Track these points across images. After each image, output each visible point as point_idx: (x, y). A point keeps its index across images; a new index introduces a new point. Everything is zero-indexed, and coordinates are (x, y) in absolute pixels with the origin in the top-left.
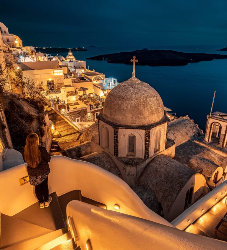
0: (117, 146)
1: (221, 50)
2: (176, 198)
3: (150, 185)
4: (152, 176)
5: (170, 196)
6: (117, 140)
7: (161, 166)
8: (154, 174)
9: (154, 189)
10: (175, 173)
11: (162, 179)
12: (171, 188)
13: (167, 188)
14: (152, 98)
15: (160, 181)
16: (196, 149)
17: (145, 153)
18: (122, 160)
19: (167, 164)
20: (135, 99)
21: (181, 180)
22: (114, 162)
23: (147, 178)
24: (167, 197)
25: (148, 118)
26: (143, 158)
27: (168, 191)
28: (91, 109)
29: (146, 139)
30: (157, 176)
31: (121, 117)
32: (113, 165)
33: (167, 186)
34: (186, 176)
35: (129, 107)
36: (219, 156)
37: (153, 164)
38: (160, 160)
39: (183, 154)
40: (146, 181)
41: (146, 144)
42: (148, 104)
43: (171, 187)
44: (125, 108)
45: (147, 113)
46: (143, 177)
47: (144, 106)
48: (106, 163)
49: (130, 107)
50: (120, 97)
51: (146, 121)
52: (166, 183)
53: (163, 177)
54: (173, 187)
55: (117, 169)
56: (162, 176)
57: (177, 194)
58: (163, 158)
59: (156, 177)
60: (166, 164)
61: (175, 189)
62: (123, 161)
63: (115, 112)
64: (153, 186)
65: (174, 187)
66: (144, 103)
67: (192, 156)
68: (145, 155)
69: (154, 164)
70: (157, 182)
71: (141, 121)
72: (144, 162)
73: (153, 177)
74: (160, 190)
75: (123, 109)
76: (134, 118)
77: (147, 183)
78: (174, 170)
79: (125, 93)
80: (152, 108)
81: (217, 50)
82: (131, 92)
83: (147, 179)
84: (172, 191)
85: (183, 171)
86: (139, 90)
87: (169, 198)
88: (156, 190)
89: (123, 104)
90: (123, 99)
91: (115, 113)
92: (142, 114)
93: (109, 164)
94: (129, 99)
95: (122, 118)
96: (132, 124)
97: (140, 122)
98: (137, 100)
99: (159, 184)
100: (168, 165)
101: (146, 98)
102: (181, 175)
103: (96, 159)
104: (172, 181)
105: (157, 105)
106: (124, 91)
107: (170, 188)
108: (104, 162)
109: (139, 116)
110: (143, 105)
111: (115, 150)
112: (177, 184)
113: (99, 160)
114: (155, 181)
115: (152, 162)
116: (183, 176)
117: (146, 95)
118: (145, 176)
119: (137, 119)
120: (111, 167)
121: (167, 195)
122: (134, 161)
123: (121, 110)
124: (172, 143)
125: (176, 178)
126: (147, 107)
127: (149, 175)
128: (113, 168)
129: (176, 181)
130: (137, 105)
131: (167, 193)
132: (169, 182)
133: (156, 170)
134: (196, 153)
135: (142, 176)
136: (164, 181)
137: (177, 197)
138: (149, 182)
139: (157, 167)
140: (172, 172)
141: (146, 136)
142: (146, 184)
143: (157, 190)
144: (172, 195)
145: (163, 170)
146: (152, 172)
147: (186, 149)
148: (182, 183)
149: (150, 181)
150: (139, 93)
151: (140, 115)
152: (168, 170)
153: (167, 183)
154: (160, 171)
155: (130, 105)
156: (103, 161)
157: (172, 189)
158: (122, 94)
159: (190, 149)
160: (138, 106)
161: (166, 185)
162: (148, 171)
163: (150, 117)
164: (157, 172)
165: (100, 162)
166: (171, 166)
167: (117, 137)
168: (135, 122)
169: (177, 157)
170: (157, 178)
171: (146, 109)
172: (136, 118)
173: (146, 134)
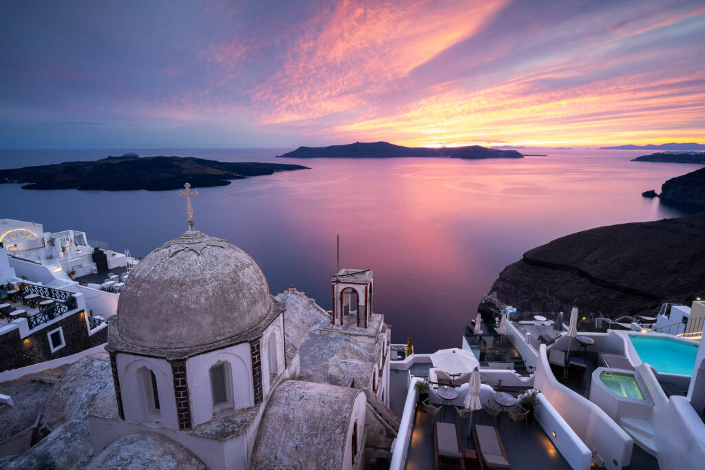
0: (187, 405)
1: (283, 156)
2: (342, 458)
3: (284, 458)
4: (281, 436)
5: (332, 460)
6: (185, 389)
7: (292, 407)
8: (283, 430)
9: (296, 463)
10: (324, 409)
11: (305, 431)
12: (328, 443)
13: (320, 447)
14: (247, 269)
15: (302, 439)
16: (329, 345)
17: (256, 392)
18: (205, 431)
19: (303, 396)
20: (213, 279)
21: (340, 417)
22: (181, 446)
23: (271, 446)
24: (325, 464)
25: (249, 314)
26: (252, 404)
27: (325, 451)
28: (31, 327)
29: (253, 362)
30: (293, 430)
31: (184, 331)
32: (181, 456)
33: (318, 444)
34: (346, 406)
35: (203, 300)
36: (365, 345)
37: (274, 409)
38: (286, 394)
39: (313, 364)
40: (272, 453)
41: (254, 372)
42: (242, 283)
43: (328, 441)
44: (193, 306)
45: (245, 304)
46: (262, 448)
47: (236, 290)
48: (160, 459)
49: (206, 300)
50: (172, 283)
51: (246, 322)
52: (315, 438)
53: (305, 427)
54: (331, 438)
55: (194, 460)
56: (302, 426)
57: (343, 448)
58: (289, 388)
59: (290, 434)
60: (301, 398)
61: (335, 440)
62: (209, 432)
63: (167, 321)
64: (289, 456)
65: (333, 437)
66: (235, 283)
67: (328, 361)
68: (256, 396)
69: (277, 408)
70: (297, 443)
71: (234, 326)
72: (256, 414)
73: (285, 439)
74: (307, 457)
75: (189, 309)
76: (219, 322)
77: (276, 458)
78: (321, 403)
79: (183, 269)
80: (252, 291)
81: (277, 157)
82: (199, 265)
83: (273, 447)
84: (332, 447)
85: (336, 398)
86: (215, 257)
87: (330, 465)
88: (300, 463)
89: (184, 297)
90: (181, 285)
91: (165, 323)
92: (235, 309)
93: (169, 457)
94: (199, 283)
95: (189, 331)
96: (215, 337)
97: (234, 328)
98: (217, 281)
99: (302, 446)
100: (304, 398)
101: (235, 272)
102: (336, 407)
103: (130, 463)
104: (324, 428)
105: (258, 282)
106: (179, 267)
107: (326, 444)
108: (155, 458)
109: (229, 314)
110: (233, 290)
111: (180, 416)
112: (336, 429)
113: (139, 460)
114: (291, 444)
115: (271, 405)
116: (340, 407)
117: (232, 265)
118: (267, 444)
119: (226, 323)
120: (179, 463)
121: (325, 460)
122: (234, 423)
123: (182, 312)
124: (291, 350)
125: (331, 418)
126: (241, 290)
127: (273, 437)
128: (185, 463)
129: (332, 423)
130: (220, 293)
131: (323, 458)
132: (320, 431)
133: (286, 419)
134: (332, 354)
135: (258, 448)
136: (311, 435)
137: (343, 455)
138: (279, 454)
139: (286, 412)
140: (318, 409)
141: (253, 355)
142: (274, 459)
143: (302, 460)
144: (334, 456)
145: (300, 413)
146: (278, 427)
147: (312, 351)
148: (344, 422)
149: (280, 450)
150: (217, 264)
151: (231, 311)
152: (310, 407)
153: (316, 436)
154: (294, 418)
155: (203, 295)
156: (152, 458)
157: (330, 445)
158: (177, 274)
159: (319, 350)
160: (223, 293)
161: (316, 442)
162: (269, 429)
163: (252, 310)
164: (289, 423)
165: (144, 464)
166: (312, 398)
167: (184, 382)
168: (222, 332)
169: (305, 374)
170: (294, 434)
171: (241, 295)
172: (222, 321)
173: (253, 349)
